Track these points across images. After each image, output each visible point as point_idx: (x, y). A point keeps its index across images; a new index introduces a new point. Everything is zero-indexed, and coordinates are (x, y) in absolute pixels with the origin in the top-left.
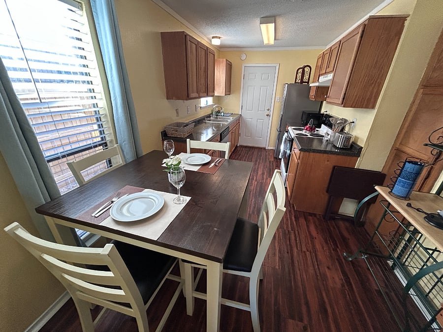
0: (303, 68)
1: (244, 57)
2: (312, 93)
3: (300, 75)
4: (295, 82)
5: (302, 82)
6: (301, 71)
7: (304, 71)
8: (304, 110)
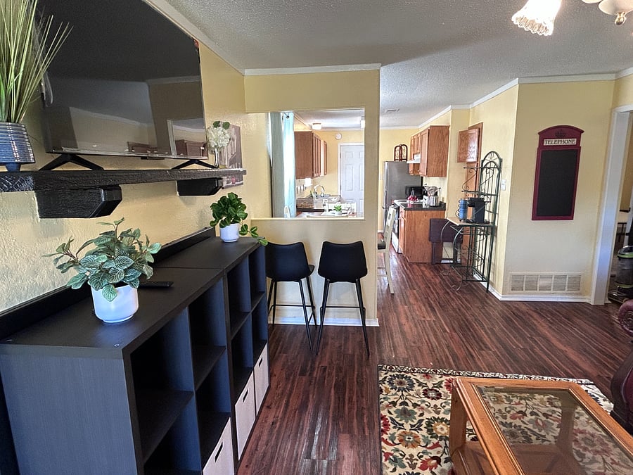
0: (401, 147)
1: (339, 136)
2: (411, 169)
3: (398, 152)
4: (395, 160)
5: (401, 160)
6: (398, 148)
7: (401, 148)
8: (406, 185)
